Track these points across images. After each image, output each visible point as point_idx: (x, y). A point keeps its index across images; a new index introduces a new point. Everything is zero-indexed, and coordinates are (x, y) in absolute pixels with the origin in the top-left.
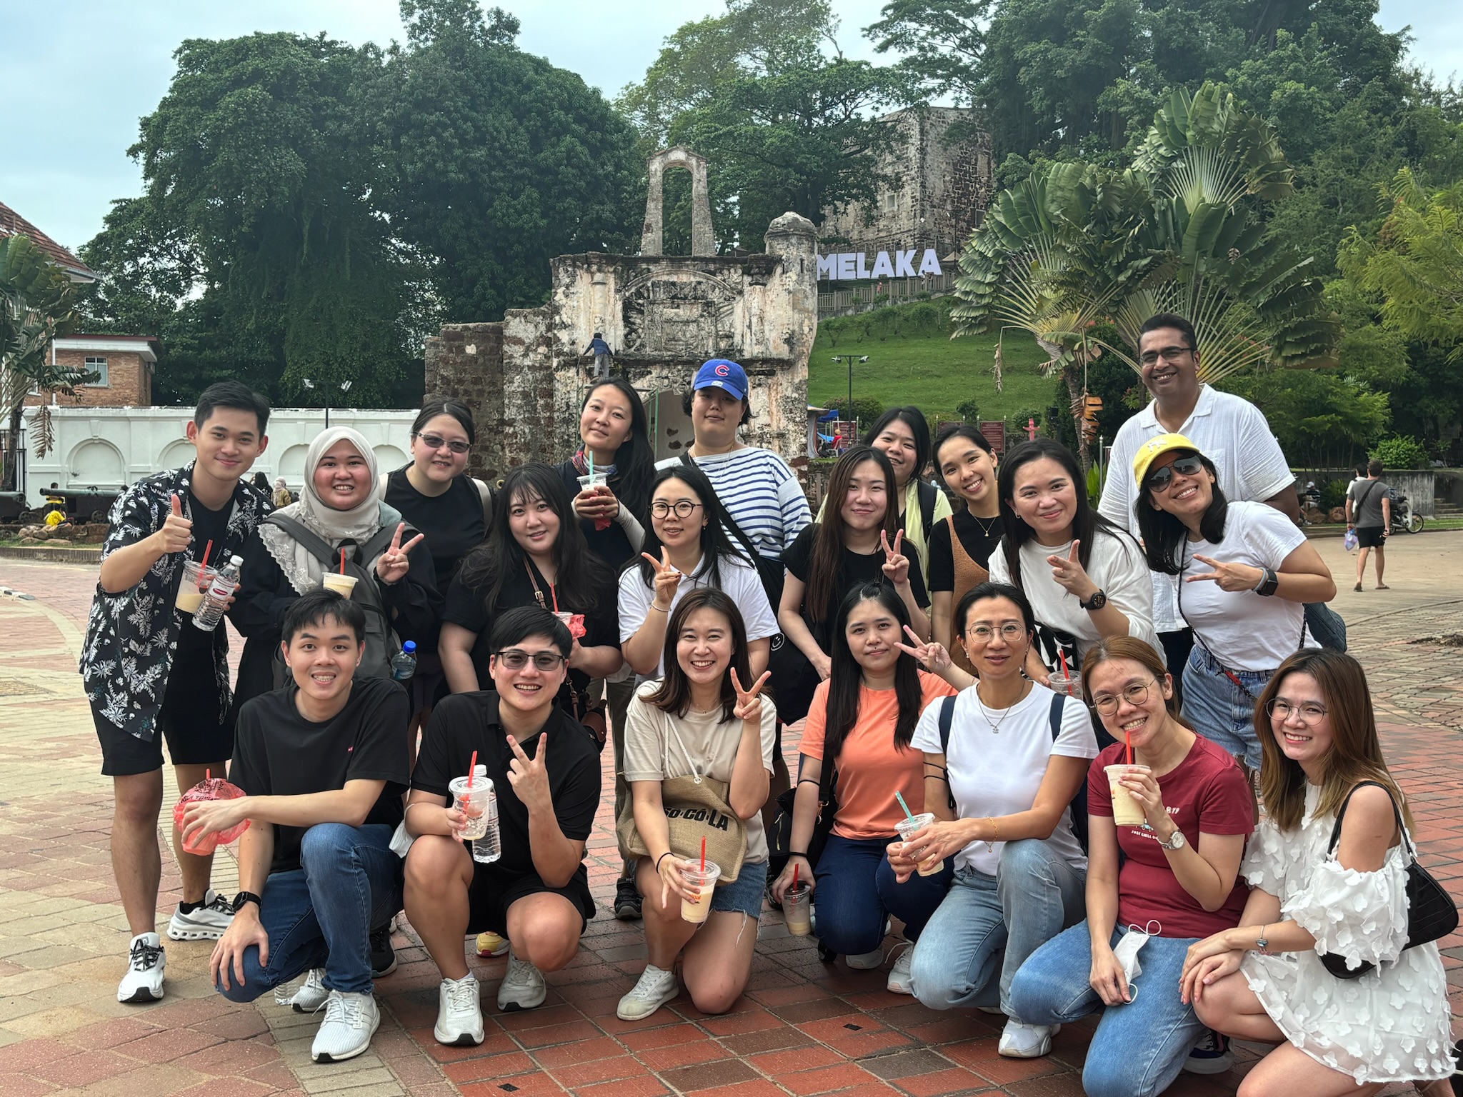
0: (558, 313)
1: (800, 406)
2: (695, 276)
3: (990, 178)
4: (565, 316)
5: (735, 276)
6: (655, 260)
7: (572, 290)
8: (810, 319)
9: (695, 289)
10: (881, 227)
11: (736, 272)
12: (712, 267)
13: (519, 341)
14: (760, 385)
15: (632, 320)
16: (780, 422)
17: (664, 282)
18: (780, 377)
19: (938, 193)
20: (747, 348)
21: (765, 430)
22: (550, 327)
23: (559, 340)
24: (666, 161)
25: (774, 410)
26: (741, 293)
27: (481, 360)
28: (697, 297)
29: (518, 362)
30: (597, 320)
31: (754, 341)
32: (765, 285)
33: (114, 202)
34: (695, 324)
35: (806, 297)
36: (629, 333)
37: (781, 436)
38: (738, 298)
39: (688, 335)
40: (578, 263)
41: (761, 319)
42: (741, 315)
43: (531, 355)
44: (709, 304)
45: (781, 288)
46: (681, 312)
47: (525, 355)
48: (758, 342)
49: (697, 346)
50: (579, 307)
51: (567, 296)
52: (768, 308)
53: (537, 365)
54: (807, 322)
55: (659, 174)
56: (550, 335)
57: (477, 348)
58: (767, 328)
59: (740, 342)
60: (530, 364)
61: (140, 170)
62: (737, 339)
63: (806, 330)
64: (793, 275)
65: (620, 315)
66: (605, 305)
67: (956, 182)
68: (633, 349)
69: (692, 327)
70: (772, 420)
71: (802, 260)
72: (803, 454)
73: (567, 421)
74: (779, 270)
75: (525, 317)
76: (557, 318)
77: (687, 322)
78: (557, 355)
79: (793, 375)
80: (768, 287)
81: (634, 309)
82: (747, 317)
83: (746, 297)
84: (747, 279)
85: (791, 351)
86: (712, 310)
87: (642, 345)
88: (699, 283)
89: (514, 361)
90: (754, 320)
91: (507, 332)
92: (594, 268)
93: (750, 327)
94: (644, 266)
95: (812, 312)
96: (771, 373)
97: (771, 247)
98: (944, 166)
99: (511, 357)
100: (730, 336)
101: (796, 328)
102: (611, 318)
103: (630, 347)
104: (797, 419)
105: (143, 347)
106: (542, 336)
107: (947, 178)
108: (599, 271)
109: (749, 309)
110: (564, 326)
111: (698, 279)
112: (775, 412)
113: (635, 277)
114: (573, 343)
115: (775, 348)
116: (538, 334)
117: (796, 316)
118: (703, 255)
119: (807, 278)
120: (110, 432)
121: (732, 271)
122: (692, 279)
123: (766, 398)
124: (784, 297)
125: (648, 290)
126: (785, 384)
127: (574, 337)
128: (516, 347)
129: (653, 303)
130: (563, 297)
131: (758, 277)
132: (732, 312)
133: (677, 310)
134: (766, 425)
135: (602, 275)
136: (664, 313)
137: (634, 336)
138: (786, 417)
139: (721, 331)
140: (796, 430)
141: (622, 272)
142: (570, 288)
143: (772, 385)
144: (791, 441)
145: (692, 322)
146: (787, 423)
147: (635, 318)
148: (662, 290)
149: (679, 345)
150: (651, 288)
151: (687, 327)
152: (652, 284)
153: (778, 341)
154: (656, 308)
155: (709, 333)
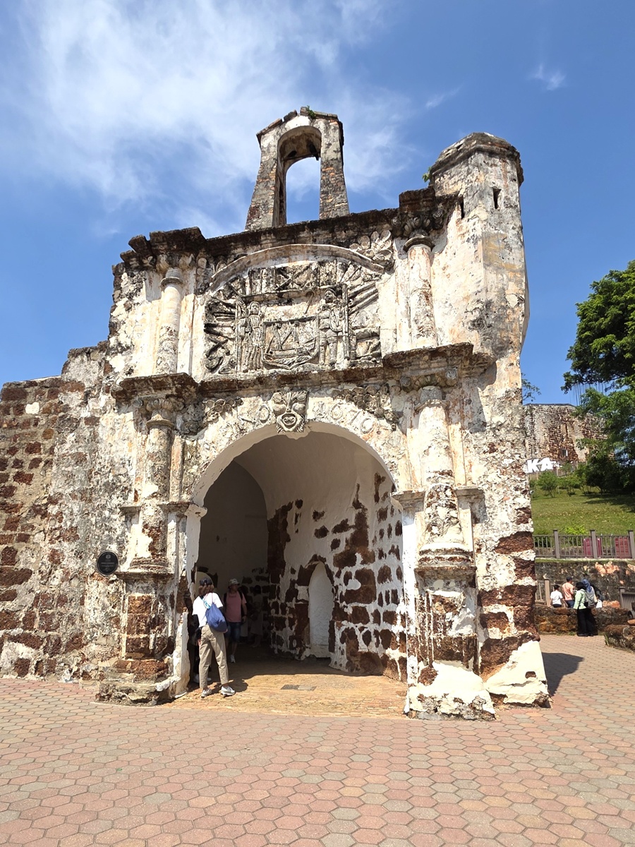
0: (116, 333)
2: (315, 255)
4: (124, 336)
5: (380, 243)
7: (136, 300)
9: (316, 273)
11: (381, 237)
13: (77, 387)
14: (428, 405)
15: (218, 330)
16: (472, 469)
17: (269, 269)
18: (467, 389)
20: (402, 342)
21: (443, 484)
23: (112, 368)
25: (458, 447)
26: (390, 266)
27: (41, 421)
28: (319, 284)
29: (75, 414)
30: (167, 334)
31: (415, 332)
32: (431, 242)
34: (314, 323)
36: (214, 349)
38: (386, 275)
39: (302, 340)
40: (145, 262)
41: (426, 295)
42: (393, 299)
43: (92, 404)
45: (461, 240)
46: (293, 309)
47: (84, 403)
48: (423, 332)
50: (143, 321)
51: (128, 309)
55: (274, 150)
57: (40, 405)
59: (392, 342)
60: (89, 415)
62: (386, 337)
65: (199, 326)
68: (217, 373)
69: (311, 327)
70: (454, 463)
72: (522, 528)
76: (114, 342)
77: (300, 322)
79: (492, 384)
80: (437, 245)
81: (220, 313)
82: (402, 301)
83: (399, 270)
84: (400, 243)
86: (343, 298)
87: (232, 364)
88: (322, 264)
89: (69, 413)
90: (415, 301)
91: (66, 377)
93: (407, 313)
99: (67, 408)
100: (373, 334)
101: (493, 298)
102: (187, 329)
103: (212, 370)
104: (506, 462)
108: (173, 265)
110: (120, 349)
112: (460, 450)
113: (224, 268)
121: (376, 236)
123: (440, 425)
125: (243, 284)
127: (131, 363)
128: (74, 395)
130: (123, 311)
131: (420, 235)
132: (375, 299)
133: (287, 308)
134: (442, 473)
135: (175, 270)
136: (266, 314)
137: (220, 352)
138: (482, 459)
139: (356, 328)
140: (504, 482)
141: (208, 265)
142: (134, 298)
143: (451, 404)
144: (497, 503)
145: (310, 319)
146: (486, 469)
147: (222, 326)
148: (264, 281)
149: (288, 356)
150: (248, 281)
151: (301, 328)
152: (251, 274)
153: (460, 329)
154: (252, 307)
155: (337, 332)
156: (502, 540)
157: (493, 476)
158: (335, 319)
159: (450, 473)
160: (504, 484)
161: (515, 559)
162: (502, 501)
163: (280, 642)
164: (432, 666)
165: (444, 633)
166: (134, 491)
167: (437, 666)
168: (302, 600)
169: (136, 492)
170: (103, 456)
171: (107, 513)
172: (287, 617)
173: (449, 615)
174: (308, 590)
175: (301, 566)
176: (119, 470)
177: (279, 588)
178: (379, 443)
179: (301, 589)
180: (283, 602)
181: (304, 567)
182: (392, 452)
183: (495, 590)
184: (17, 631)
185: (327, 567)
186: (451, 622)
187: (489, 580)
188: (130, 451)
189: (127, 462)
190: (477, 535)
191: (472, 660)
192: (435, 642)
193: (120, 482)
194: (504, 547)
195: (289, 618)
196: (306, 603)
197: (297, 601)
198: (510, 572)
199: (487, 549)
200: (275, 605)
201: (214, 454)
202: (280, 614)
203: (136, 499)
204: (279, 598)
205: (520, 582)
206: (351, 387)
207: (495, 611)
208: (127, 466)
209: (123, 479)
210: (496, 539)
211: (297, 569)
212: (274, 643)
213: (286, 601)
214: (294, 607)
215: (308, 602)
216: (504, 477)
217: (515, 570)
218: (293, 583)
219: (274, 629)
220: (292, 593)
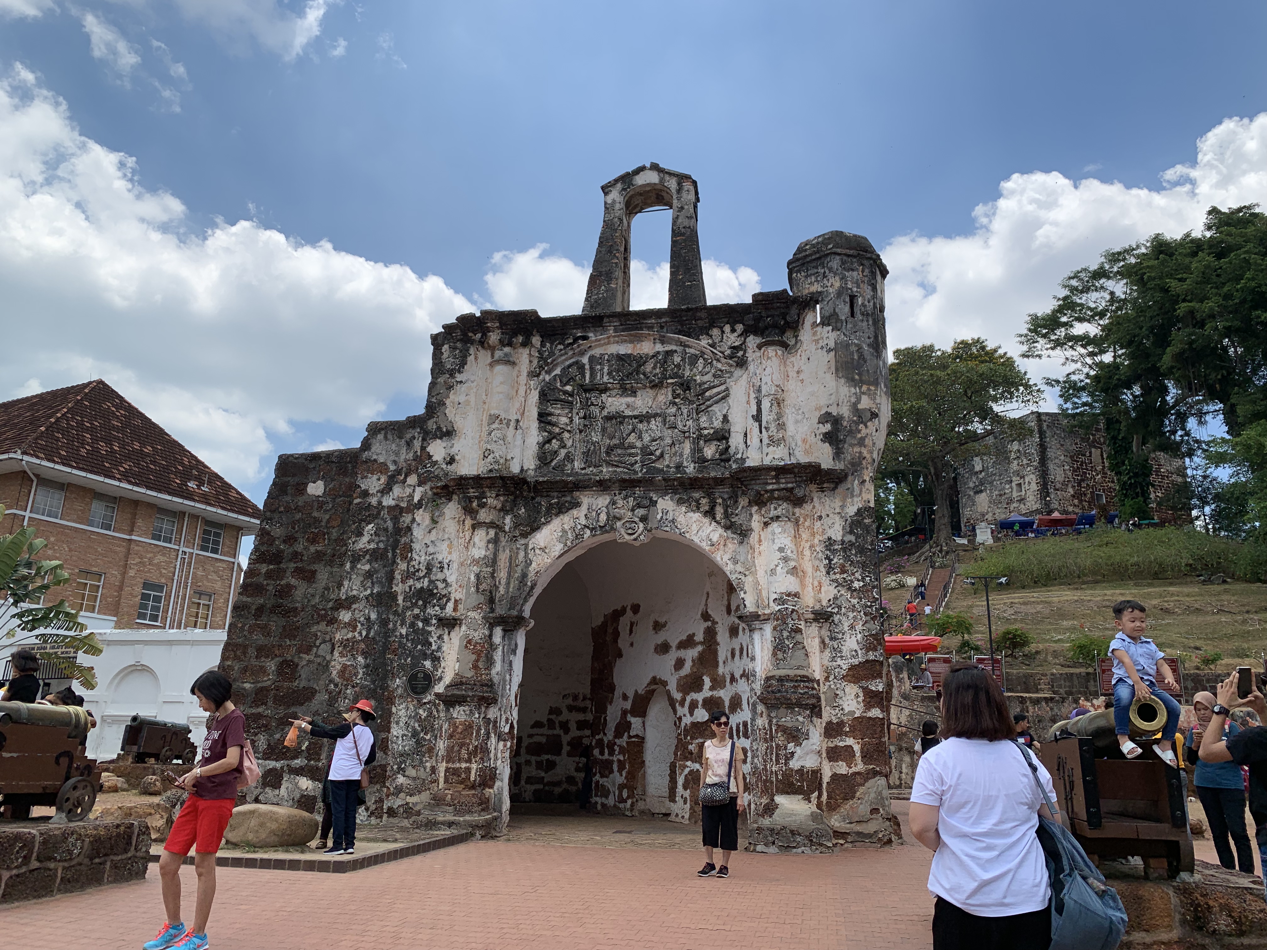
2: (663, 343)
4: (444, 419)
5: (733, 337)
7: (459, 377)
9: (663, 363)
10: (1012, 509)
11: (733, 330)
12: (692, 325)
13: (381, 469)
14: (777, 520)
15: (554, 419)
16: (821, 591)
17: (611, 355)
18: (817, 503)
19: (1060, 479)
20: (752, 453)
21: (790, 605)
23: (429, 457)
24: (631, 189)
25: (808, 566)
26: (742, 362)
27: (327, 505)
28: (665, 376)
29: (375, 501)
30: (495, 421)
31: (766, 441)
32: (785, 345)
34: (659, 419)
35: (863, 358)
36: (547, 441)
37: (823, 617)
38: (738, 372)
39: (646, 438)
40: (470, 335)
41: (778, 402)
42: (745, 399)
43: (397, 490)
44: (686, 385)
45: (813, 347)
46: (637, 401)
47: (387, 490)
48: (773, 442)
49: (662, 455)
50: (468, 403)
51: (449, 387)
52: (791, 384)
54: (867, 401)
55: (618, 208)
56: (422, 453)
57: (327, 486)
58: (790, 419)
59: (742, 446)
60: (393, 503)
62: (736, 441)
63: (867, 415)
64: (835, 323)
65: (534, 413)
66: (510, 397)
67: (1074, 471)
68: (551, 467)
69: (656, 424)
70: (803, 585)
71: (853, 296)
72: (871, 656)
74: (811, 317)
76: (431, 423)
77: (645, 418)
78: (424, 482)
79: (844, 500)
80: (792, 349)
81: (556, 400)
82: (753, 403)
83: (751, 367)
84: (752, 341)
85: (838, 454)
86: (692, 394)
87: (569, 459)
88: (669, 353)
89: (368, 499)
90: (766, 405)
92: (495, 338)
93: (758, 417)
94: (578, 333)
96: (798, 497)
97: (795, 281)
98: (1062, 458)
99: (365, 493)
100: (722, 436)
101: (845, 412)
102: (517, 418)
103: (546, 463)
104: (856, 585)
107: (1066, 467)
108: (503, 343)
109: (757, 388)
111: (670, 348)
112: (809, 570)
113: (563, 350)
114: (450, 461)
115: (804, 450)
117: (845, 389)
119: (864, 325)
121: (727, 328)
122: (659, 347)
123: (789, 543)
124: (821, 361)
125: (583, 371)
126: (828, 516)
127: (453, 451)
128: (374, 478)
129: (588, 389)
130: (444, 391)
131: (774, 335)
132: (728, 396)
133: (630, 400)
134: (789, 595)
135: (507, 349)
136: (608, 405)
137: (555, 444)
138: (833, 581)
139: (705, 428)
140: (854, 606)
141: (543, 345)
142: (457, 375)
143: (802, 519)
144: (846, 628)
145: (655, 416)
146: (836, 591)
147: (559, 415)
148: (606, 369)
149: (630, 455)
150: (587, 367)
151: (646, 424)
152: (592, 359)
153: (812, 439)
154: (594, 398)
155: (684, 433)
156: (852, 668)
157: (844, 599)
158: (682, 417)
159: (796, 595)
160: (854, 609)
161: (866, 690)
162: (852, 627)
163: (606, 793)
164: (773, 800)
165: (786, 765)
166: (453, 600)
167: (779, 799)
168: (637, 736)
169: (456, 601)
170: (417, 557)
171: (420, 625)
172: (615, 759)
173: (791, 746)
174: (644, 723)
175: (636, 691)
176: (436, 575)
177: (605, 720)
178: (726, 558)
179: (635, 721)
180: (611, 738)
181: (639, 692)
182: (739, 568)
183: (842, 721)
184: (298, 762)
185: (668, 693)
186: (793, 753)
187: (837, 711)
188: (450, 553)
189: (446, 566)
190: (826, 663)
191: (816, 793)
192: (777, 775)
193: (437, 588)
194: (853, 676)
195: (619, 761)
196: (642, 740)
197: (630, 737)
198: (858, 702)
199: (835, 678)
200: (600, 743)
201: (546, 560)
202: (606, 756)
203: (455, 610)
204: (605, 734)
205: (870, 714)
206: (698, 495)
207: (842, 744)
208: (445, 571)
209: (441, 585)
210: (844, 667)
211: (631, 695)
212: (596, 796)
213: (615, 737)
214: (625, 744)
215: (643, 738)
216: (855, 601)
217: (863, 701)
218: (624, 713)
219: (597, 777)
220: (623, 727)
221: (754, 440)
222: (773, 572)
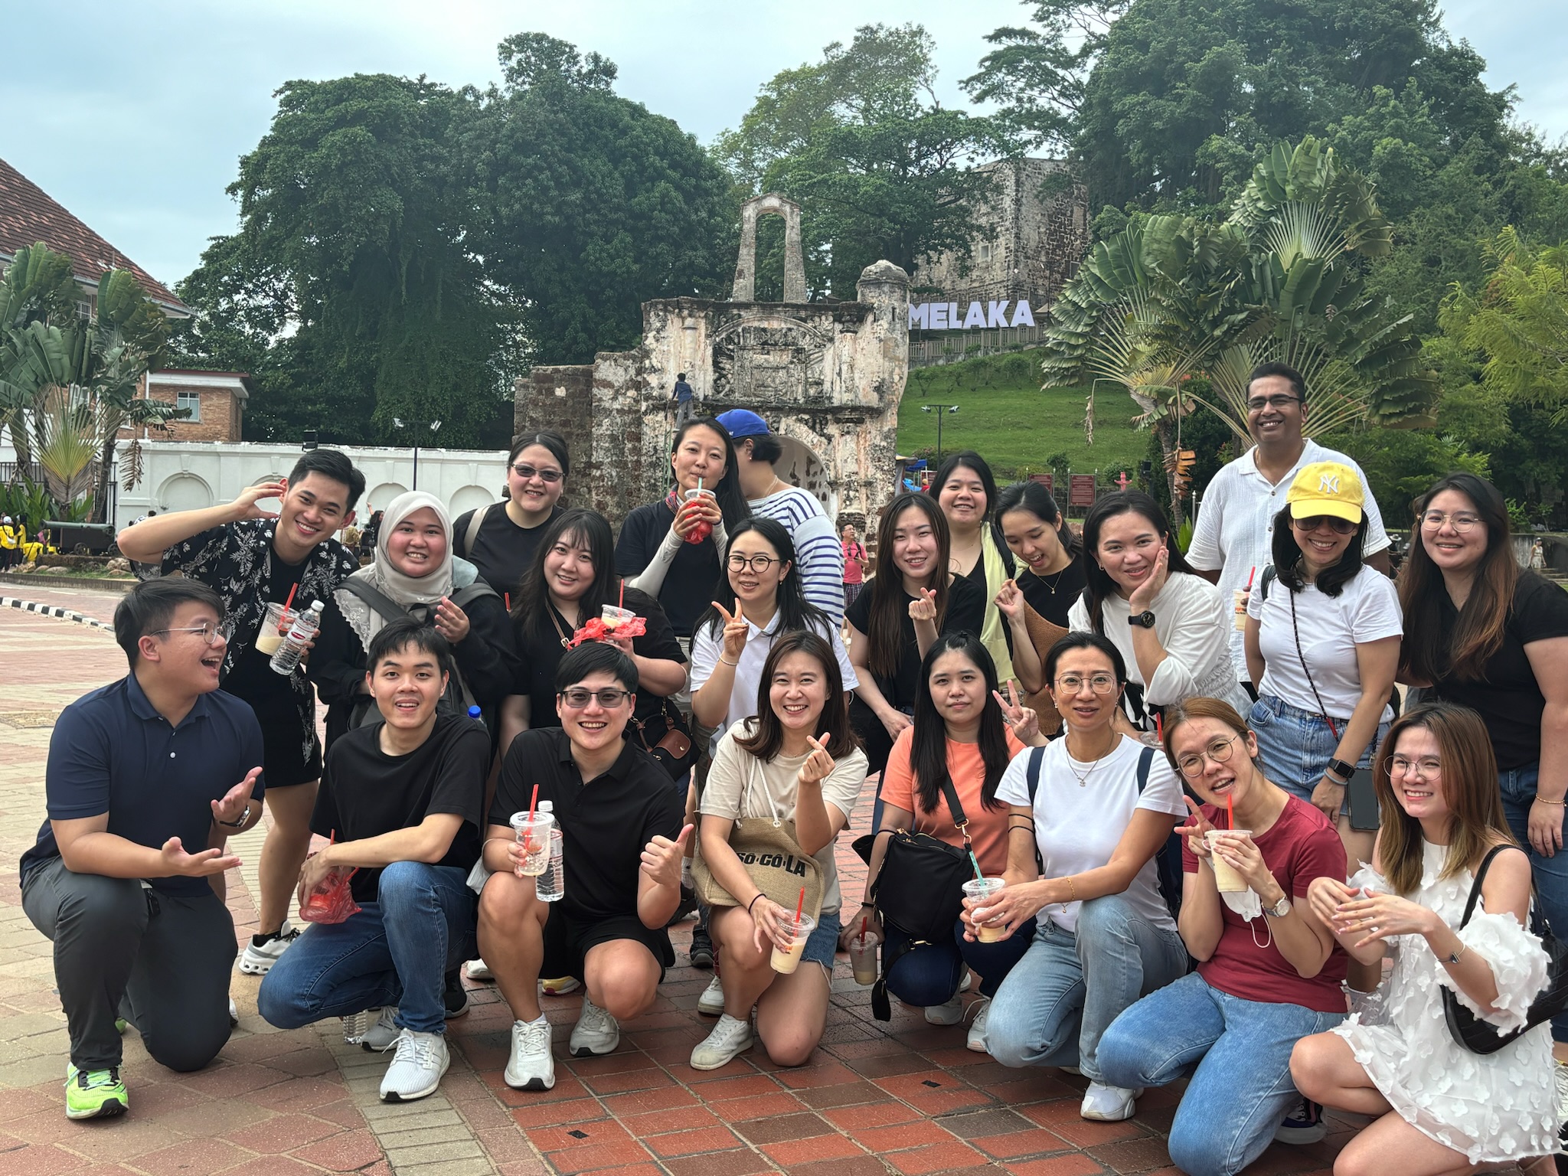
0: (648, 357)
1: (889, 454)
2: (786, 322)
3: (1085, 230)
4: (655, 360)
5: (826, 323)
6: (746, 306)
7: (663, 334)
8: (901, 368)
9: (785, 335)
10: (974, 277)
11: (827, 319)
12: (803, 314)
13: (608, 385)
14: (848, 433)
15: (722, 365)
16: (868, 471)
17: (755, 328)
18: (869, 425)
19: (1033, 244)
20: (836, 395)
21: (853, 478)
22: (639, 372)
23: (649, 384)
24: (760, 208)
25: (862, 458)
26: (831, 340)
27: (570, 403)
28: (787, 344)
29: (607, 405)
30: (687, 365)
31: (844, 389)
32: (856, 332)
33: (212, 239)
34: (784, 371)
35: (897, 345)
36: (719, 379)
37: (869, 484)
38: (829, 345)
39: (777, 381)
40: (670, 308)
41: (852, 367)
42: (832, 362)
43: (620, 399)
44: (799, 351)
45: (871, 336)
46: (771, 358)
47: (614, 398)
48: (848, 390)
49: (786, 393)
50: (669, 351)
51: (657, 341)
52: (858, 356)
53: (626, 408)
54: (897, 370)
55: (752, 220)
56: (639, 379)
57: (567, 390)
58: (857, 376)
59: (830, 390)
60: (619, 407)
61: (238, 207)
62: (827, 386)
63: (896, 378)
64: (884, 323)
65: (709, 361)
66: (696, 351)
67: (1051, 234)
68: (722, 395)
69: (782, 373)
70: (860, 468)
71: (894, 309)
73: (654, 465)
74: (871, 318)
75: (616, 360)
76: (647, 362)
77: (777, 369)
78: (646, 399)
79: (882, 424)
80: (859, 335)
81: (723, 354)
82: (837, 364)
83: (837, 344)
84: (838, 327)
85: (881, 399)
86: (802, 357)
87: (732, 391)
88: (790, 330)
89: (603, 404)
90: (845, 368)
91: (597, 375)
92: (686, 312)
93: (839, 374)
94: (735, 312)
95: (903, 360)
96: (860, 421)
97: (863, 295)
98: (1039, 218)
99: (600, 400)
100: (819, 383)
101: (886, 376)
102: (700, 363)
103: (719, 393)
104: (886, 468)
105: (235, 383)
106: (631, 380)
107: (1042, 230)
108: (690, 316)
109: (840, 357)
110: (654, 370)
111: (789, 326)
112: (863, 460)
113: (726, 322)
114: (663, 387)
115: (864, 396)
116: (628, 377)
117: (887, 364)
118: (794, 302)
119: (898, 326)
120: (200, 467)
121: (823, 318)
122: (783, 325)
123: (854, 445)
124: (875, 345)
125: (739, 336)
126: (874, 432)
127: (664, 380)
128: (606, 390)
129: (743, 349)
130: (653, 341)
131: (849, 325)
132: (823, 359)
133: (767, 357)
134: (853, 473)
135: (693, 320)
136: (754, 360)
137: (724, 381)
138: (874, 466)
139: (810, 378)
141: (713, 317)
142: (661, 332)
143: (861, 433)
144: (879, 490)
145: (782, 368)
146: (875, 471)
147: (725, 363)
148: (752, 336)
149: (768, 391)
151: (776, 373)
152: (743, 330)
153: (868, 389)
154: (746, 354)
155: (799, 380)
157: (879, 475)
158: (797, 372)
159: (856, 473)
160: (883, 480)
162: (882, 489)
178: (820, 452)
182: (827, 458)
190: (868, 506)
199: (872, 513)
206: (806, 417)
216: (884, 476)
221: (837, 388)
222: (846, 461)
